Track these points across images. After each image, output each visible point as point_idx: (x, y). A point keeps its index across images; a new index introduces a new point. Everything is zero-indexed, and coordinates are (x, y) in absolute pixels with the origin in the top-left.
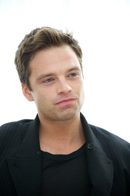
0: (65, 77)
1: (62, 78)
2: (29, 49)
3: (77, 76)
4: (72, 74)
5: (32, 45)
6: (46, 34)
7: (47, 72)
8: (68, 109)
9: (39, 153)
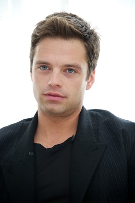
5: (40, 29)
9: (31, 154)
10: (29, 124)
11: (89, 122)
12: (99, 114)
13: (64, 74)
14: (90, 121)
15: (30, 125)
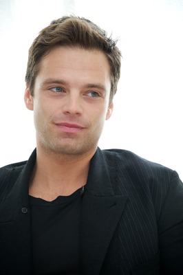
0: (81, 92)
1: (75, 93)
2: (46, 40)
3: (99, 98)
4: (93, 92)
5: (51, 36)
6: (73, 26)
7: (57, 77)
8: (68, 139)
9: (25, 211)
10: (22, 169)
11: (103, 167)
12: (118, 155)
13: (84, 99)
14: (106, 165)
15: (23, 171)
